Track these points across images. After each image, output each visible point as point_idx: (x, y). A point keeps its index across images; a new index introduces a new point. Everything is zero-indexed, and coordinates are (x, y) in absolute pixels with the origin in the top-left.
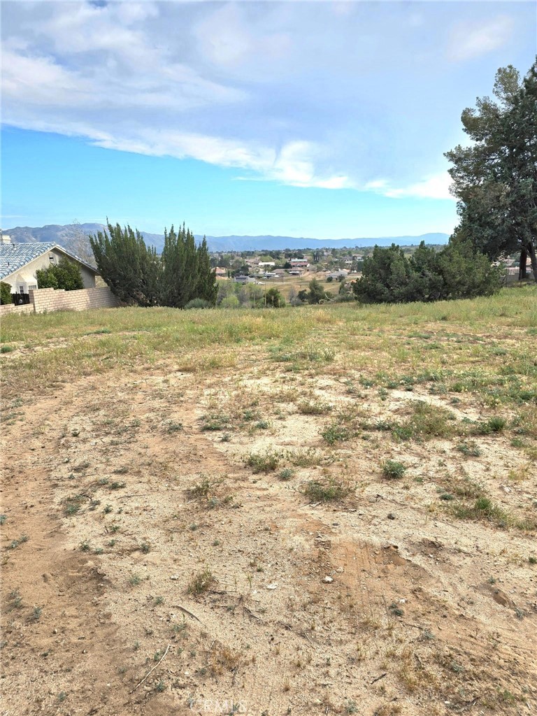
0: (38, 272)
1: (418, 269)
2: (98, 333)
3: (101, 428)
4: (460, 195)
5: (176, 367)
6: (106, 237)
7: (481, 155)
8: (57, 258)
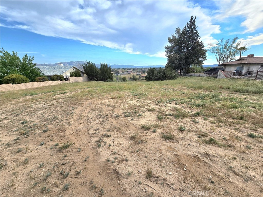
0: (70, 73)
1: (160, 73)
2: (87, 88)
3: (98, 116)
4: (167, 56)
5: (110, 97)
6: (86, 64)
7: (172, 48)
8: (75, 70)
